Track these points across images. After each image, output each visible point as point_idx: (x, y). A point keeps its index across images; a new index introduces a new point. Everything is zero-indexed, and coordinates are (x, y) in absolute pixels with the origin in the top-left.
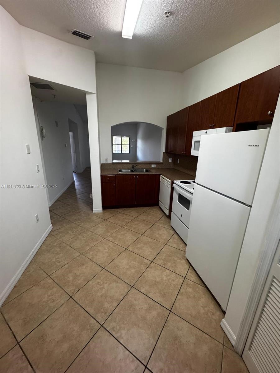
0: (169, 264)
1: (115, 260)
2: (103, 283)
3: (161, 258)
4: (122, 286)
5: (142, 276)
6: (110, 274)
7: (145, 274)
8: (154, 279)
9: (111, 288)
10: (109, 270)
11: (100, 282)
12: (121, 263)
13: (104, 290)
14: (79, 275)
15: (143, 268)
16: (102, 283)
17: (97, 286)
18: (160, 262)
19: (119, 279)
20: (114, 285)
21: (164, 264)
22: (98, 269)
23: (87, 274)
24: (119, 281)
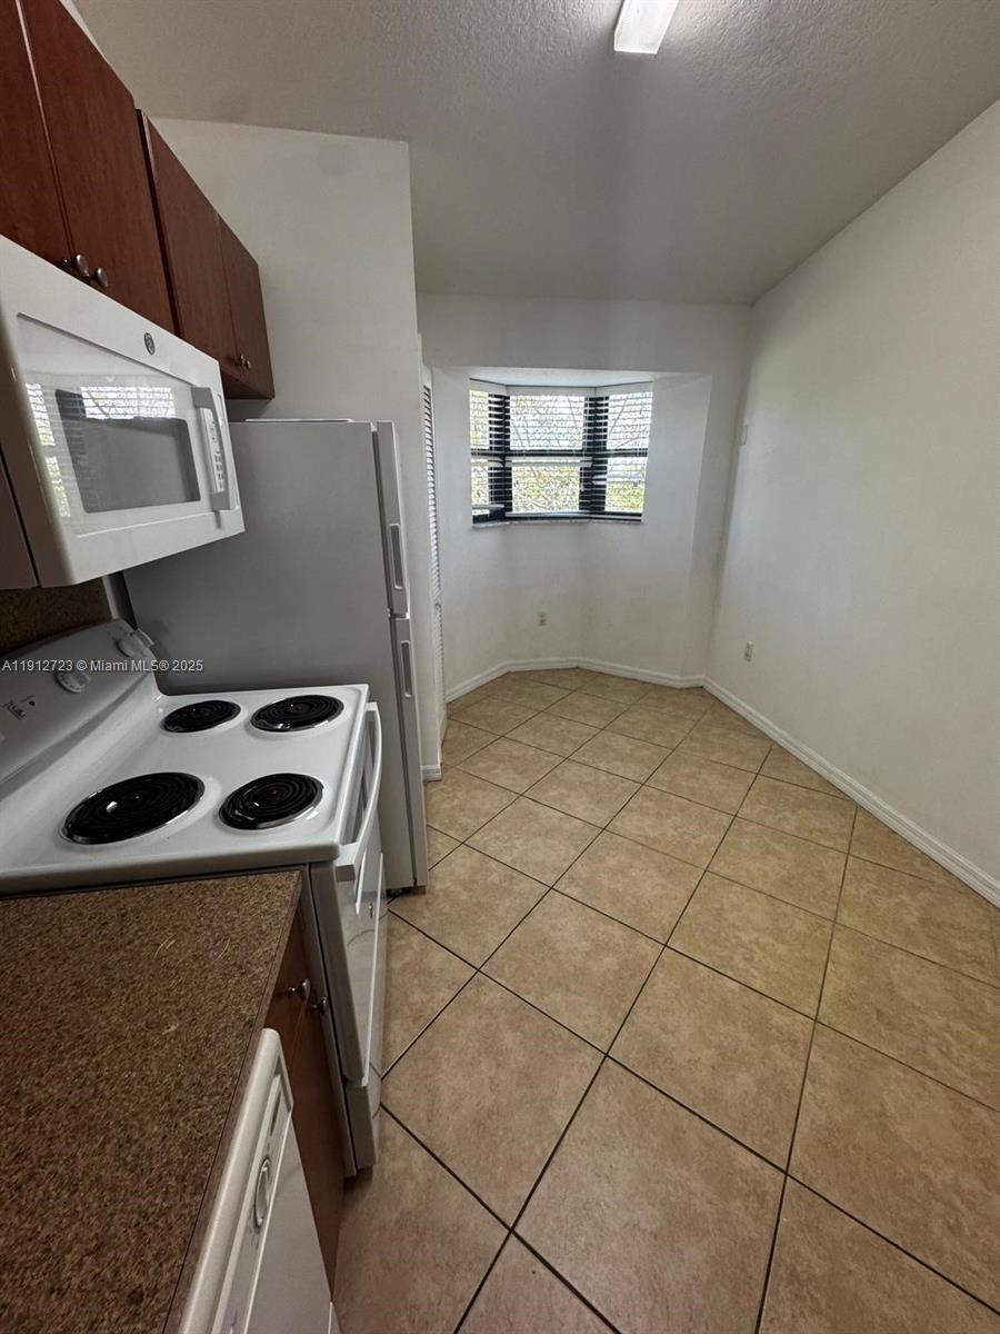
0: (494, 878)
1: (686, 894)
3: (517, 901)
5: (581, 850)
7: (573, 853)
8: (548, 841)
10: (688, 866)
13: (671, 825)
15: (581, 870)
18: (524, 885)
20: (651, 834)
21: (513, 878)
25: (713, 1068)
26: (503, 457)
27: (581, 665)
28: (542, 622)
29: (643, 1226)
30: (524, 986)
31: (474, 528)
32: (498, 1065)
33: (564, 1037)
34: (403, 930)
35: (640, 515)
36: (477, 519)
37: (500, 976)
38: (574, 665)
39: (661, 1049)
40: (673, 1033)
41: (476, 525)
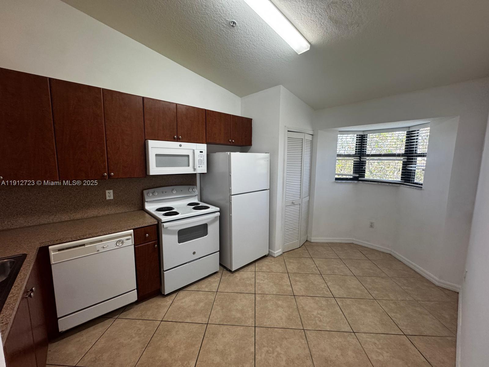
1: (284, 326)
2: (316, 317)
3: (244, 289)
4: (302, 302)
6: (303, 319)
7: (274, 293)
9: (312, 308)
10: (300, 323)
11: (318, 321)
12: (281, 317)
13: (319, 312)
14: (338, 348)
16: (317, 319)
17: (323, 320)
18: (251, 288)
19: (299, 308)
20: (307, 308)
21: (252, 285)
22: (310, 334)
23: (327, 341)
24: (300, 307)
25: (217, 350)
26: (360, 157)
27: (392, 253)
28: (372, 226)
29: (169, 343)
30: (218, 301)
31: (335, 181)
32: (194, 305)
33: (208, 314)
34: (219, 276)
35: (422, 185)
36: (337, 179)
37: (218, 296)
38: (389, 252)
39: (216, 335)
40: (223, 337)
41: (337, 181)
